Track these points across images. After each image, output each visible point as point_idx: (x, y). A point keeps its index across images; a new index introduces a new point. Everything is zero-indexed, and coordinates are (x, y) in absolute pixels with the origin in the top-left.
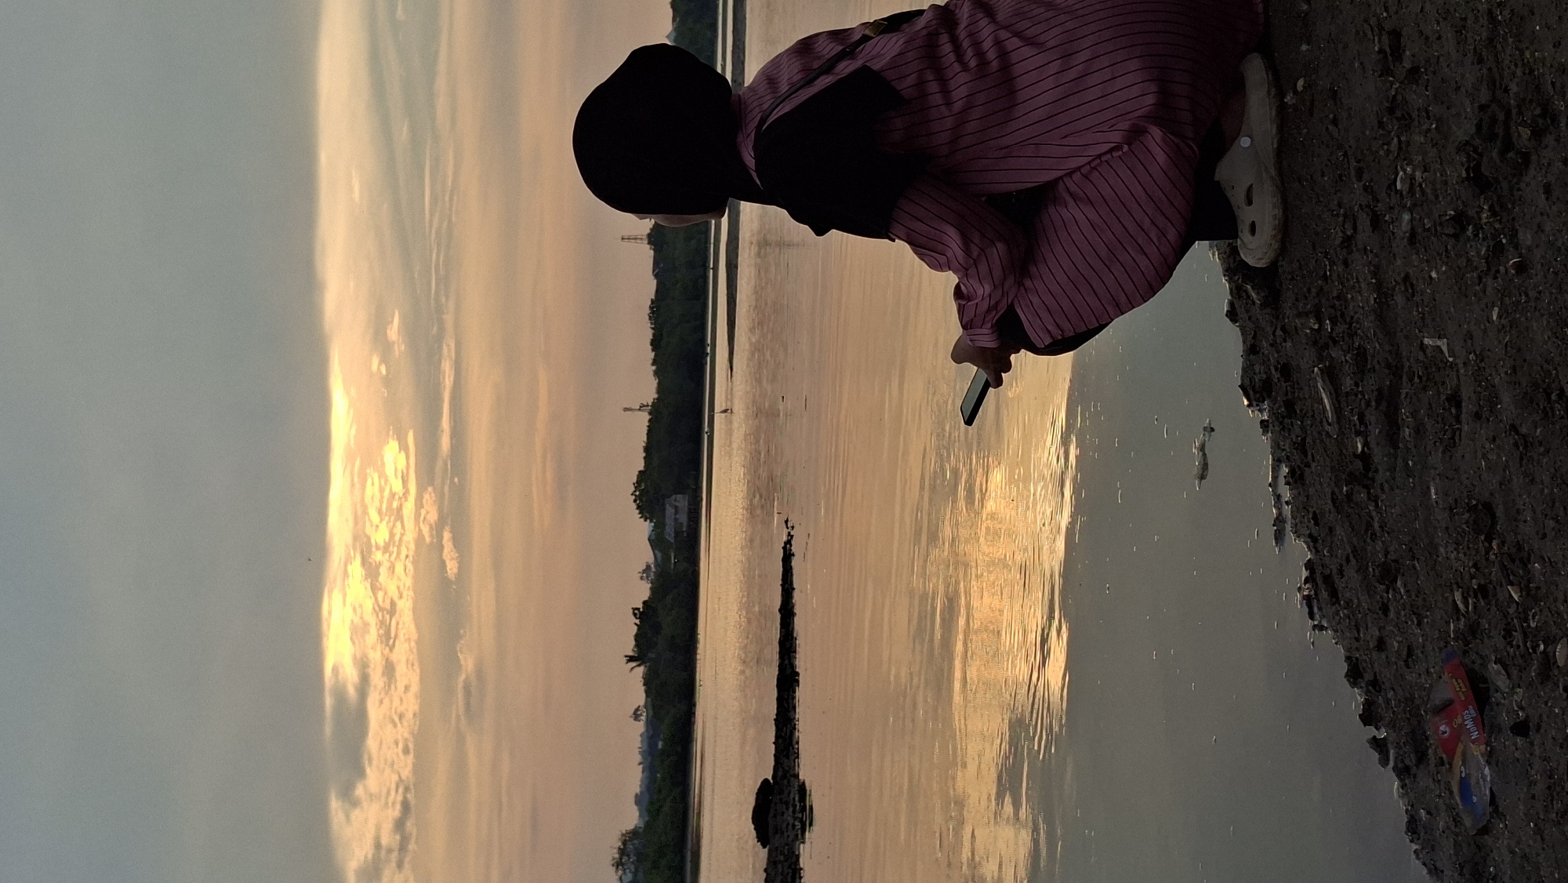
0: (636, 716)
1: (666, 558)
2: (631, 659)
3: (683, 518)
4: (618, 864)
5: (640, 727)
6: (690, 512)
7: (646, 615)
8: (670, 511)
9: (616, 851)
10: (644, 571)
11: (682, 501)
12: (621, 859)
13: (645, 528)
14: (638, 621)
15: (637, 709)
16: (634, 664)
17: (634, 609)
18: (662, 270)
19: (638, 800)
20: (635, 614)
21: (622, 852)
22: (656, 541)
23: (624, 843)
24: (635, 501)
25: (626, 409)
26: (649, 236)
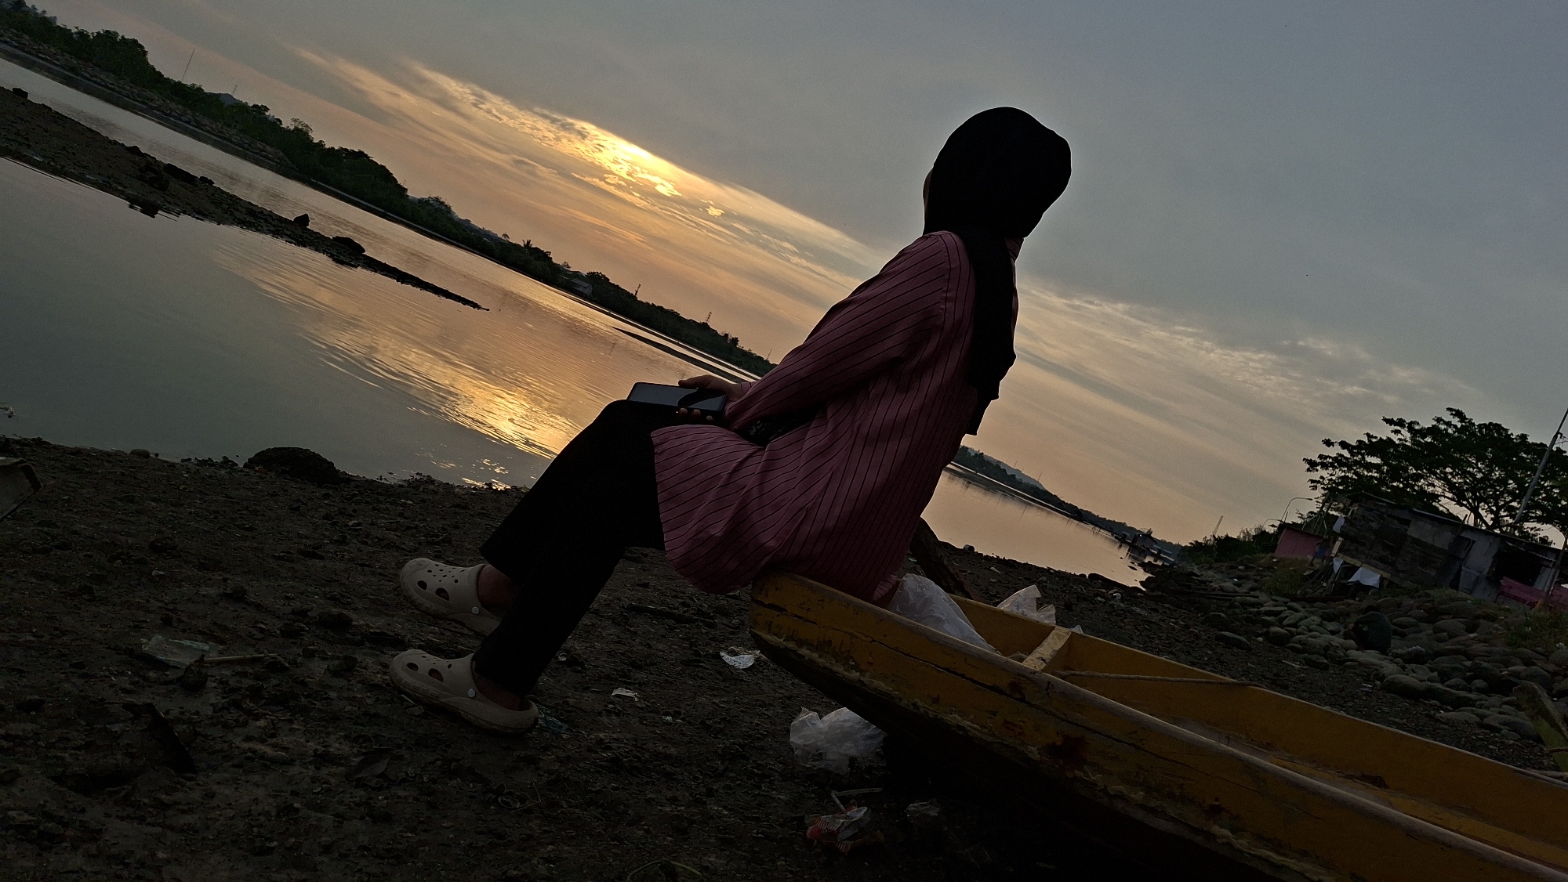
0: (505, 235)
1: (566, 275)
2: (528, 242)
3: (580, 289)
4: (437, 199)
5: (500, 235)
6: (582, 293)
7: (544, 256)
8: (586, 285)
10: (567, 265)
11: (588, 291)
13: (585, 273)
14: (544, 252)
15: (507, 237)
16: (526, 243)
17: (551, 253)
18: (691, 323)
19: (468, 221)
20: (548, 253)
21: (442, 203)
22: (577, 274)
23: (446, 206)
24: (598, 273)
26: (706, 324)
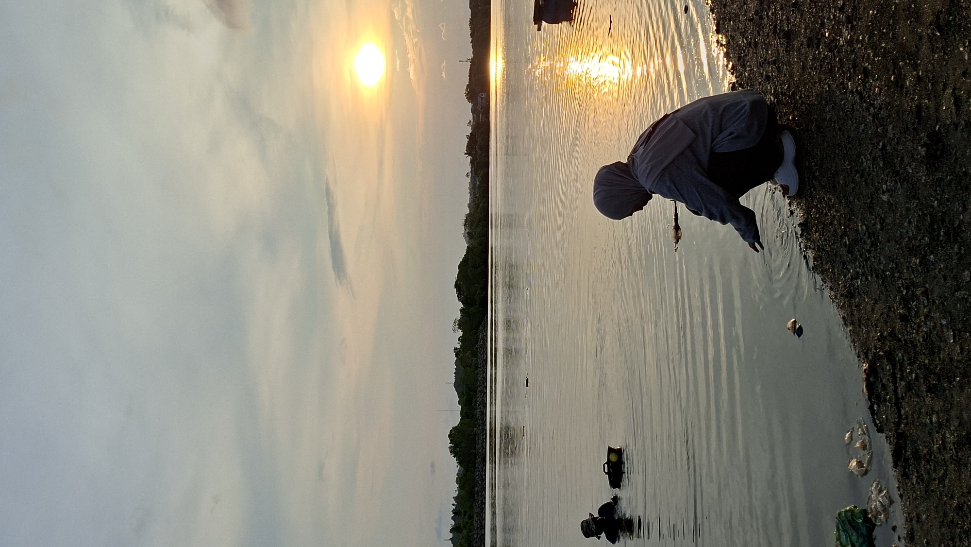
1: (477, 117)
3: (484, 101)
5: (469, 179)
7: (472, 138)
8: (478, 99)
9: (464, 220)
10: (469, 123)
12: (465, 223)
13: (470, 105)
14: (468, 140)
15: (468, 173)
16: (467, 155)
17: (467, 136)
20: (467, 138)
21: (466, 221)
22: (474, 111)
23: (467, 217)
24: (466, 96)
25: (460, 61)
